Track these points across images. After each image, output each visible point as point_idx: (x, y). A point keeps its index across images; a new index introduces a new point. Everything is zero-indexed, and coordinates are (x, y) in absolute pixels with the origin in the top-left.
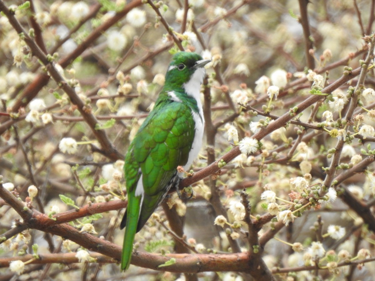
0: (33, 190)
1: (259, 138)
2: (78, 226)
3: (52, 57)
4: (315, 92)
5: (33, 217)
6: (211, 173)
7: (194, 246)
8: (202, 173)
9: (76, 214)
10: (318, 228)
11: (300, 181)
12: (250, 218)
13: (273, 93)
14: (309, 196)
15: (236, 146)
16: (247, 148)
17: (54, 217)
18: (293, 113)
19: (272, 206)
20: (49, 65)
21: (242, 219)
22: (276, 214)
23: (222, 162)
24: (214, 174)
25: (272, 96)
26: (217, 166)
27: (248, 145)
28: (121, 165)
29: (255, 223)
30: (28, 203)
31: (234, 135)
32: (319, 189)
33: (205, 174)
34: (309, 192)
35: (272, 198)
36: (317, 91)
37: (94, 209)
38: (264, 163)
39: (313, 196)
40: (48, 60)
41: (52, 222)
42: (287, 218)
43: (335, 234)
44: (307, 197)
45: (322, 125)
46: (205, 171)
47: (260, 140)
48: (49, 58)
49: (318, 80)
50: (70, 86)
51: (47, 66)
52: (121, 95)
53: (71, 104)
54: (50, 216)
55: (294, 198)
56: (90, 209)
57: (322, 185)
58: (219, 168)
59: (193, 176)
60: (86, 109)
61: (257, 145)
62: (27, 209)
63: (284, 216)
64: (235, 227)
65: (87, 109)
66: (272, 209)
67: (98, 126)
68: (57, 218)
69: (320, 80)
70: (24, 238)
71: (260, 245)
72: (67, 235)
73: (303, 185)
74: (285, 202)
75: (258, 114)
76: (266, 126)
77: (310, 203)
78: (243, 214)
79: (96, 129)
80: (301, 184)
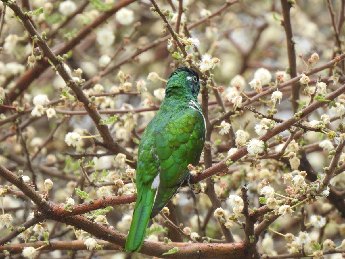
0: (49, 183)
1: (265, 139)
2: (91, 217)
3: (62, 58)
4: (320, 98)
5: (51, 209)
6: (219, 171)
7: (190, 234)
8: (211, 171)
9: (91, 206)
10: (301, 218)
11: (299, 179)
12: (248, 210)
13: (277, 98)
14: (306, 192)
15: (243, 146)
16: (254, 149)
17: (70, 209)
18: (298, 117)
19: (270, 201)
20: (59, 65)
21: (240, 212)
22: (274, 208)
23: (230, 161)
24: (222, 172)
25: (276, 101)
26: (225, 164)
27: (256, 146)
28: (122, 157)
29: (252, 215)
30: (44, 195)
31: (242, 137)
32: (316, 186)
33: (213, 172)
34: (306, 188)
35: (270, 193)
36: (321, 98)
37: (108, 202)
38: (258, 159)
39: (310, 193)
40: (58, 61)
41: (68, 213)
42: (286, 213)
43: (317, 223)
44: (304, 193)
45: (320, 127)
46: (214, 169)
47: (266, 141)
48: (59, 59)
49: (322, 87)
50: (77, 85)
51: (57, 66)
52: (122, 92)
53: (78, 101)
54: (66, 208)
55: (290, 194)
56: (104, 202)
57: (320, 183)
58: (227, 167)
59: (202, 174)
60: (91, 106)
61: (263, 146)
62: (45, 201)
63: (283, 211)
64: (232, 218)
65: (93, 106)
66: (270, 204)
67: (102, 122)
68: (73, 210)
69: (323, 87)
70: (42, 227)
71: (255, 235)
72: (81, 225)
73: (300, 182)
74: (281, 197)
75: (263, 117)
76: (272, 129)
77: (307, 198)
78: (242, 207)
79: (100, 124)
80: (300, 181)
